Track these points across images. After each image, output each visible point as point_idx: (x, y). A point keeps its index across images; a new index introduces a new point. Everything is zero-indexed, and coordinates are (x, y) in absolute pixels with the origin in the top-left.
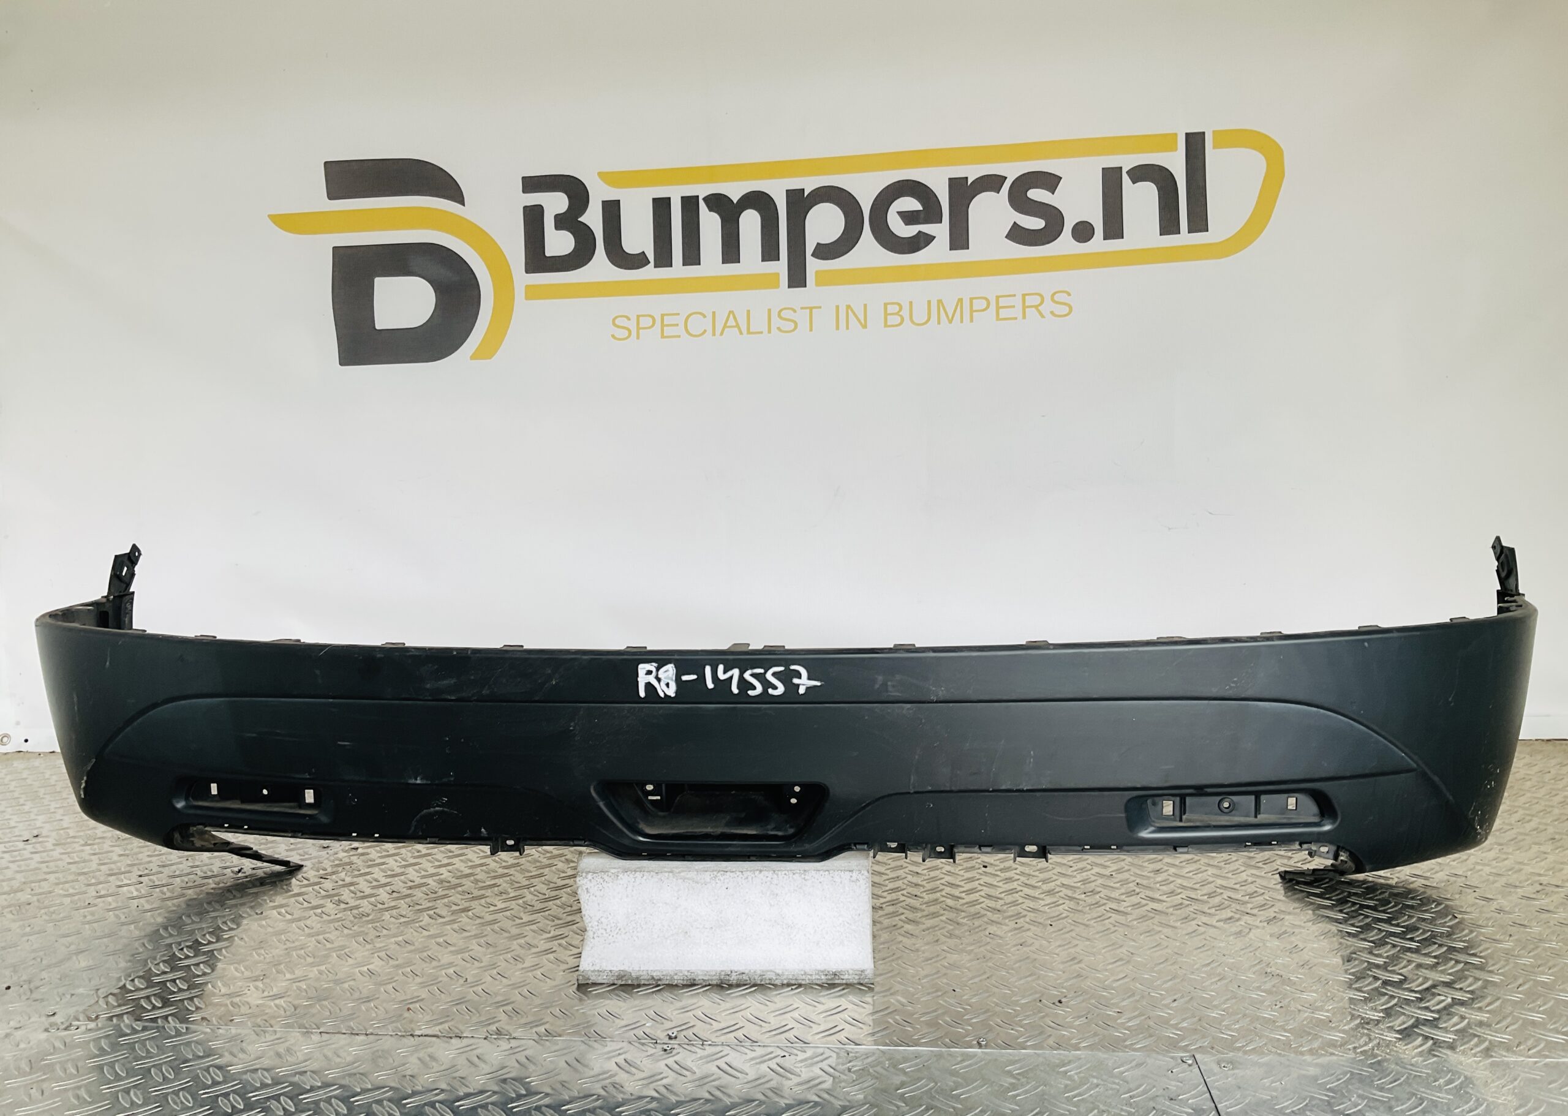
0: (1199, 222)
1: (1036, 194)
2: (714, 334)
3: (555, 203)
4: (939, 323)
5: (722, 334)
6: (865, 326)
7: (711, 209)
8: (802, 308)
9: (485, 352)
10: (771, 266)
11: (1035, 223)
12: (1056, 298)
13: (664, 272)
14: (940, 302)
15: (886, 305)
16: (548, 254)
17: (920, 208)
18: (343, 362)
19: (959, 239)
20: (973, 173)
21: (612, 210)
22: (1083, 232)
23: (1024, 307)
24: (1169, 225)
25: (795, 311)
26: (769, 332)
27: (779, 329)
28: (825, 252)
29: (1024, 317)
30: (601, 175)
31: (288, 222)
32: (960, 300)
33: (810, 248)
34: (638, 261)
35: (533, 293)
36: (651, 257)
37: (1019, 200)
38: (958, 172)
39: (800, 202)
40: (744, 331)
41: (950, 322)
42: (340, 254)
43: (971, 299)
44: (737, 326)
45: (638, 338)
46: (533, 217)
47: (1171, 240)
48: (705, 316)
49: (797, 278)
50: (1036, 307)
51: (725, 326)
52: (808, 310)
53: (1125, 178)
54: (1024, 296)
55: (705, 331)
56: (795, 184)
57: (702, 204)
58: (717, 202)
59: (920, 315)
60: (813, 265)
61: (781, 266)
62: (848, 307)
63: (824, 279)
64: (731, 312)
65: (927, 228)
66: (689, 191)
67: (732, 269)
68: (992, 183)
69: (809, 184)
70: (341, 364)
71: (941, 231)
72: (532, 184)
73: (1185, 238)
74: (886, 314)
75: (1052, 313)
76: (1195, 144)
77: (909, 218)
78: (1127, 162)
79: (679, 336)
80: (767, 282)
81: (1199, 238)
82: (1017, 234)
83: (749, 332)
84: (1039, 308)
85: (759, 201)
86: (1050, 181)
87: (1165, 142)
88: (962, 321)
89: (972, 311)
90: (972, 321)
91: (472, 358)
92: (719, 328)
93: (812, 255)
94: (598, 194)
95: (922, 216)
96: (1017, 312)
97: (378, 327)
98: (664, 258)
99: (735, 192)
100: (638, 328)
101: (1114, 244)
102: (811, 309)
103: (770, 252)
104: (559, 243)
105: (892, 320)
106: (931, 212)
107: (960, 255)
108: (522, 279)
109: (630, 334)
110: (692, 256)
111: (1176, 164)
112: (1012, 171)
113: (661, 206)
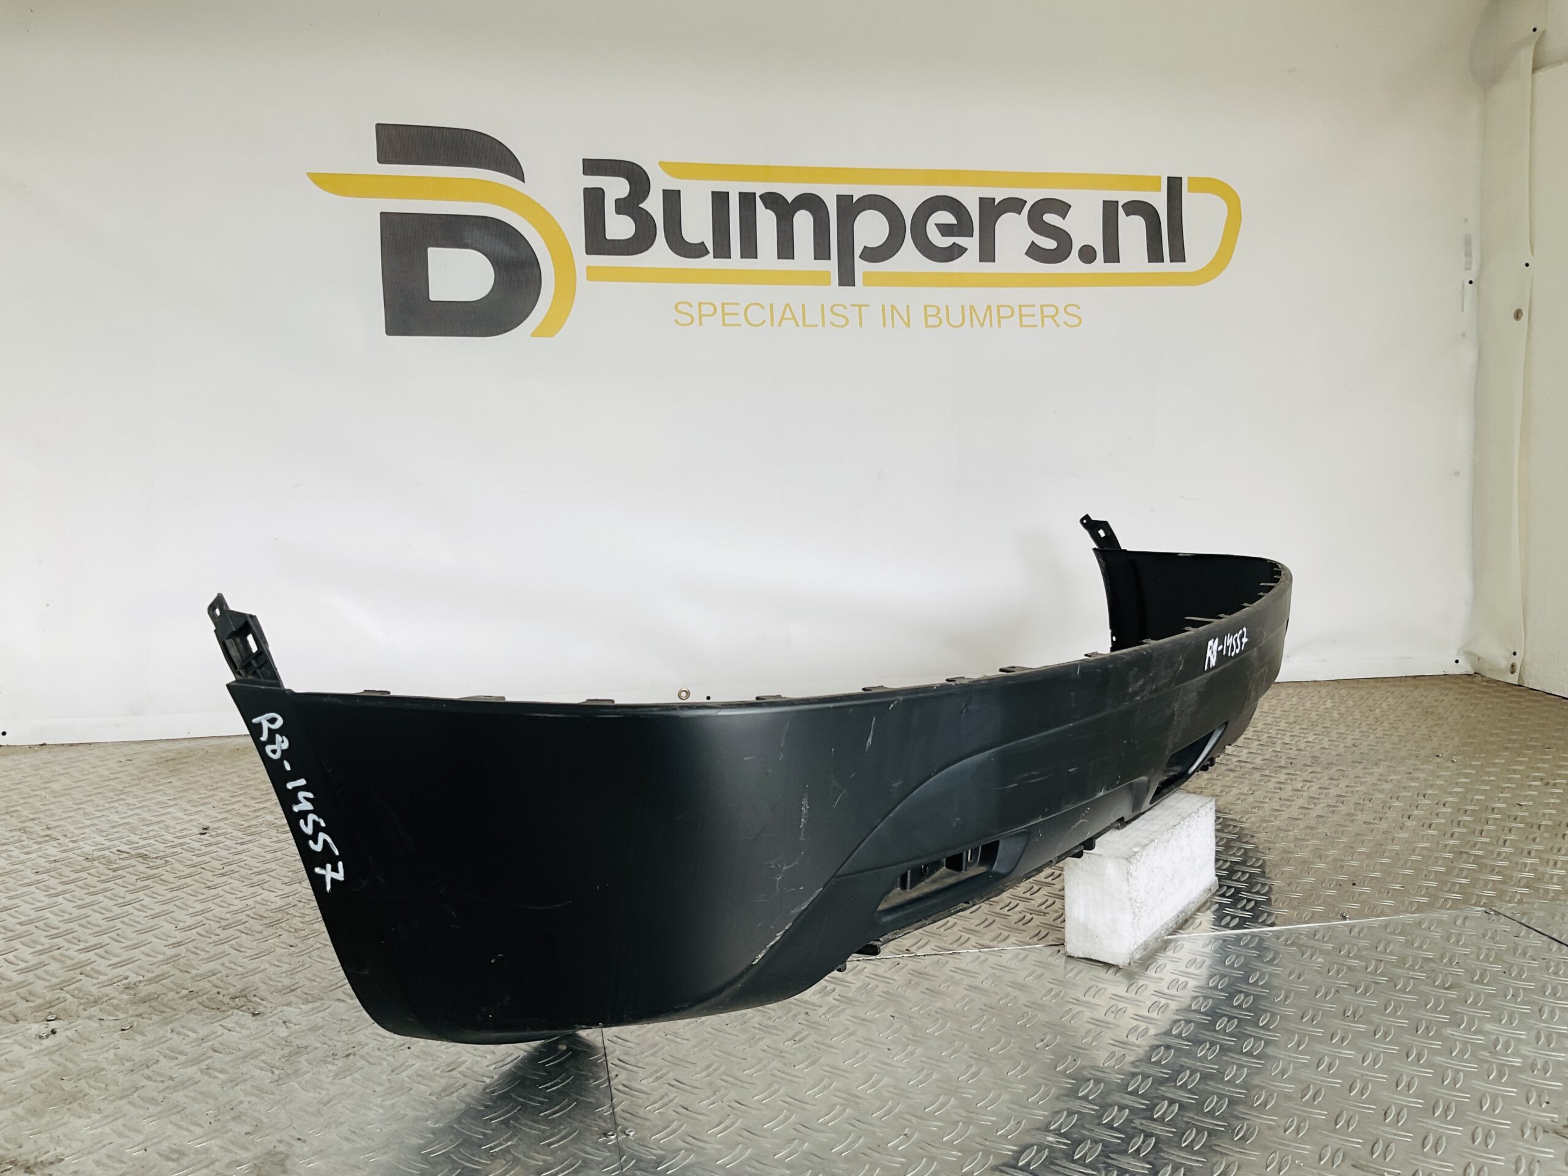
0: (1178, 255)
1: (1050, 218)
2: (772, 325)
3: (616, 188)
4: (972, 326)
5: (779, 325)
6: (908, 325)
7: (767, 206)
8: (852, 305)
9: (546, 330)
10: (822, 264)
11: (1050, 244)
12: (1069, 310)
13: (722, 263)
14: (971, 307)
15: (926, 307)
16: (608, 237)
17: (955, 222)
18: (389, 332)
19: (987, 253)
20: (999, 194)
21: (672, 199)
22: (1087, 254)
23: (1043, 317)
24: (1155, 255)
25: (845, 308)
26: (824, 325)
27: (832, 323)
28: (873, 255)
29: (1043, 325)
30: (661, 163)
31: (326, 181)
32: (989, 307)
33: (858, 251)
34: (698, 251)
35: (593, 274)
36: (710, 247)
37: (1036, 223)
38: (987, 193)
39: (849, 208)
40: (800, 323)
41: (982, 326)
42: (388, 221)
43: (999, 307)
44: (794, 318)
45: (701, 324)
46: (594, 199)
47: (1156, 267)
48: (763, 308)
49: (847, 277)
50: (1053, 317)
51: (782, 318)
52: (857, 308)
53: (1121, 211)
54: (1042, 306)
55: (764, 321)
56: (845, 190)
57: (759, 201)
58: (773, 200)
59: (956, 319)
60: (861, 266)
61: (831, 266)
62: (893, 307)
63: (872, 280)
64: (787, 305)
65: (961, 241)
66: (748, 188)
67: (786, 264)
68: (1014, 205)
69: (858, 192)
70: (388, 333)
71: (972, 244)
72: (592, 167)
73: (1167, 266)
74: (926, 316)
75: (1065, 323)
76: (1174, 186)
77: (945, 230)
78: (1123, 197)
79: (740, 325)
80: (820, 279)
81: (1178, 267)
82: (1035, 252)
83: (804, 325)
84: (1056, 318)
85: (810, 202)
86: (1062, 208)
87: (1150, 183)
88: (991, 326)
89: (999, 318)
90: (1000, 326)
91: (533, 335)
92: (777, 320)
93: (860, 257)
94: (659, 183)
95: (956, 228)
96: (1037, 320)
97: (432, 298)
98: (722, 250)
99: (790, 193)
100: (701, 316)
101: (1112, 267)
102: (860, 306)
103: (821, 252)
104: (619, 227)
105: (932, 321)
106: (963, 227)
107: (987, 267)
108: (583, 260)
109: (692, 321)
110: (749, 249)
111: (1160, 202)
112: (1031, 196)
113: (720, 200)
